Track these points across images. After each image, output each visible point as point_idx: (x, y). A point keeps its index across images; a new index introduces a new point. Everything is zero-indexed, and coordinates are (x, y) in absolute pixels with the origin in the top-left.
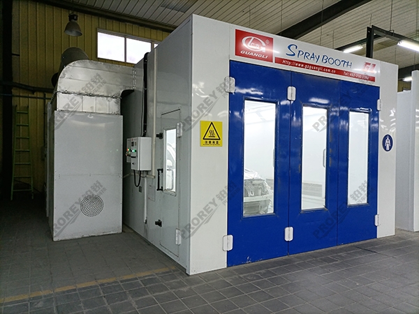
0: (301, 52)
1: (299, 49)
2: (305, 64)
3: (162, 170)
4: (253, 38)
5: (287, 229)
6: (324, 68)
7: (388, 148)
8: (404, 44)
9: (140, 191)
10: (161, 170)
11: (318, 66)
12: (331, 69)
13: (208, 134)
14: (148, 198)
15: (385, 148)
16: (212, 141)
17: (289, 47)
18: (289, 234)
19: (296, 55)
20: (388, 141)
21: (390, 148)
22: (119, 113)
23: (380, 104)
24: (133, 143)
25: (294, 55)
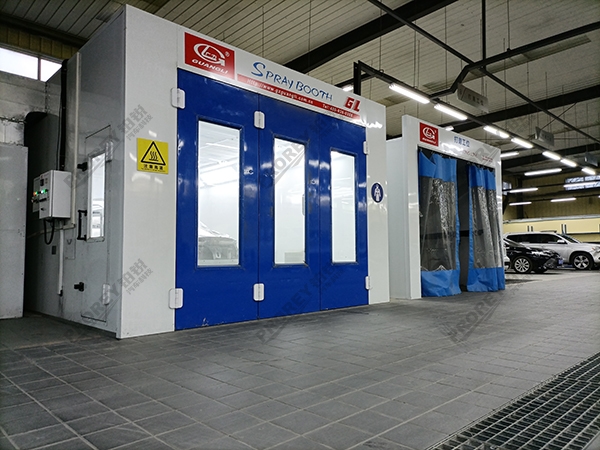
0: (270, 74)
1: (267, 69)
2: (275, 88)
3: (86, 212)
4: (208, 46)
5: (256, 286)
6: (298, 96)
7: (378, 199)
8: (396, 88)
9: (54, 253)
10: (83, 213)
11: (292, 93)
12: (308, 99)
13: (149, 156)
14: (65, 258)
15: (374, 198)
16: (154, 166)
17: (255, 65)
18: (259, 292)
19: (264, 75)
20: (377, 191)
21: (381, 199)
22: (22, 143)
23: (367, 148)
24: (42, 181)
25: (261, 75)
